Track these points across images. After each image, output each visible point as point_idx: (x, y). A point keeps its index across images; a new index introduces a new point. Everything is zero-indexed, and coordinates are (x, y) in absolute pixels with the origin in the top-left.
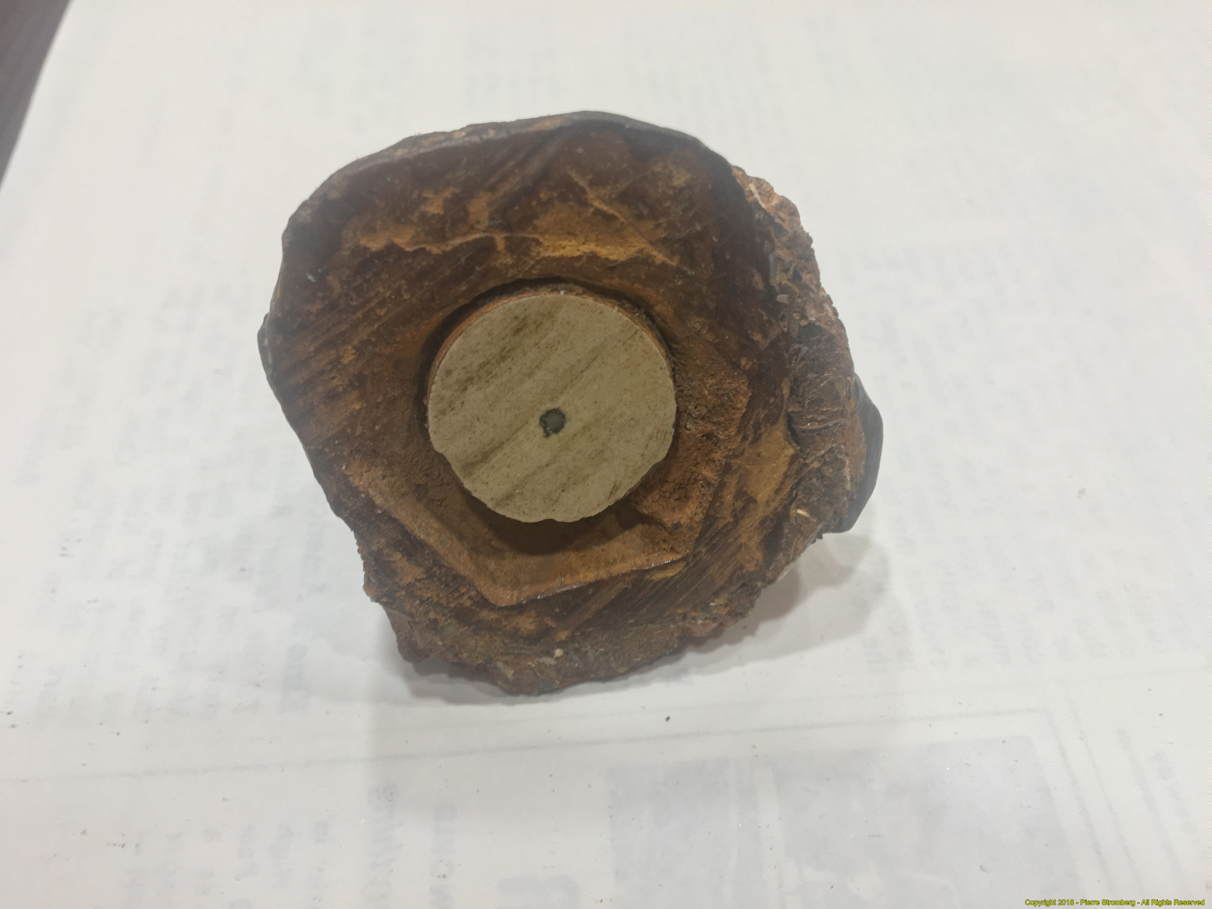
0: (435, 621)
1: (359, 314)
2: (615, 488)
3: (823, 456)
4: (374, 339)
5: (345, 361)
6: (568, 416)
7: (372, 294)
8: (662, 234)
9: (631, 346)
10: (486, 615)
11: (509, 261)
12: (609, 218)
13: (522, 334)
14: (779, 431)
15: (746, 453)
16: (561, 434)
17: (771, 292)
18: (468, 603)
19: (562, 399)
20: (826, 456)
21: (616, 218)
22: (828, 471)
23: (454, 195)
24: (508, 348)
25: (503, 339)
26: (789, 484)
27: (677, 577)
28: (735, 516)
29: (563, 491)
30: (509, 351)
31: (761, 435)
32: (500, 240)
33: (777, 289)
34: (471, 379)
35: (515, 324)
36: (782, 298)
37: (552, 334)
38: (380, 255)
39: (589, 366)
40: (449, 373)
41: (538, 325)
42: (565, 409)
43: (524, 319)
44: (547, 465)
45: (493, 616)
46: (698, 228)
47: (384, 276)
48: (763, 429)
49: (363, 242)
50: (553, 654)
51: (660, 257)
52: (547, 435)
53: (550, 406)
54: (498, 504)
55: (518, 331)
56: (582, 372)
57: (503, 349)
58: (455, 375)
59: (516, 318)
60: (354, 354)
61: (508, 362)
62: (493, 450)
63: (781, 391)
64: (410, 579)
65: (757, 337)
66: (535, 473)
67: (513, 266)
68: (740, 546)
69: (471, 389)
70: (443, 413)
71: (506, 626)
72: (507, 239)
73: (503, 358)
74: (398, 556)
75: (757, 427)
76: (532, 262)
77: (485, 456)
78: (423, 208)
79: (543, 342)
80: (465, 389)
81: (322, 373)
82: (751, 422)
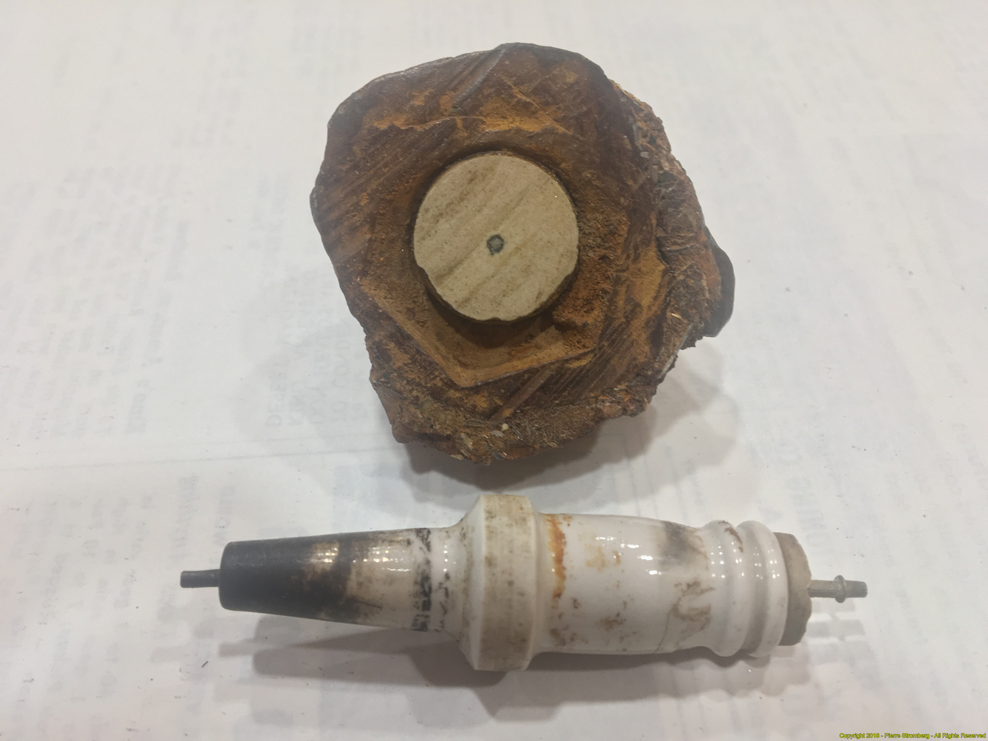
0: (417, 398)
1: (372, 172)
2: (540, 294)
3: (685, 271)
4: (380, 189)
5: (362, 204)
6: (505, 240)
7: (381, 158)
8: (561, 114)
9: (545, 190)
10: (453, 394)
11: (465, 134)
12: (526, 105)
13: (474, 182)
14: (652, 252)
15: (630, 268)
16: (501, 253)
17: (636, 151)
18: (440, 384)
19: (502, 227)
20: (688, 271)
21: (533, 105)
22: (691, 282)
23: (431, 93)
24: (465, 192)
25: (462, 186)
26: (664, 292)
27: (588, 365)
28: (626, 317)
29: (504, 296)
30: (466, 195)
31: (639, 254)
32: (459, 120)
33: (640, 148)
34: (441, 215)
35: (469, 176)
36: (644, 155)
37: (493, 182)
38: (385, 133)
39: (518, 204)
40: (427, 210)
41: (484, 176)
42: (503, 235)
43: (475, 172)
44: (493, 277)
45: (458, 395)
46: (585, 109)
47: (388, 146)
48: (641, 249)
49: (376, 124)
50: (501, 428)
51: (561, 129)
52: (492, 254)
53: (494, 233)
54: (459, 306)
55: (471, 181)
56: (514, 209)
57: (462, 193)
58: (431, 213)
59: (470, 172)
60: (367, 199)
61: (465, 202)
62: (456, 266)
63: (651, 221)
64: (400, 364)
65: (630, 183)
66: (484, 282)
67: (467, 138)
68: (632, 343)
69: (442, 221)
70: (423, 238)
71: (467, 403)
72: (464, 120)
73: (462, 200)
74: (392, 345)
75: (636, 248)
76: (479, 135)
77: (451, 270)
78: (412, 103)
79: (488, 187)
80: (438, 221)
81: (347, 212)
82: (632, 244)
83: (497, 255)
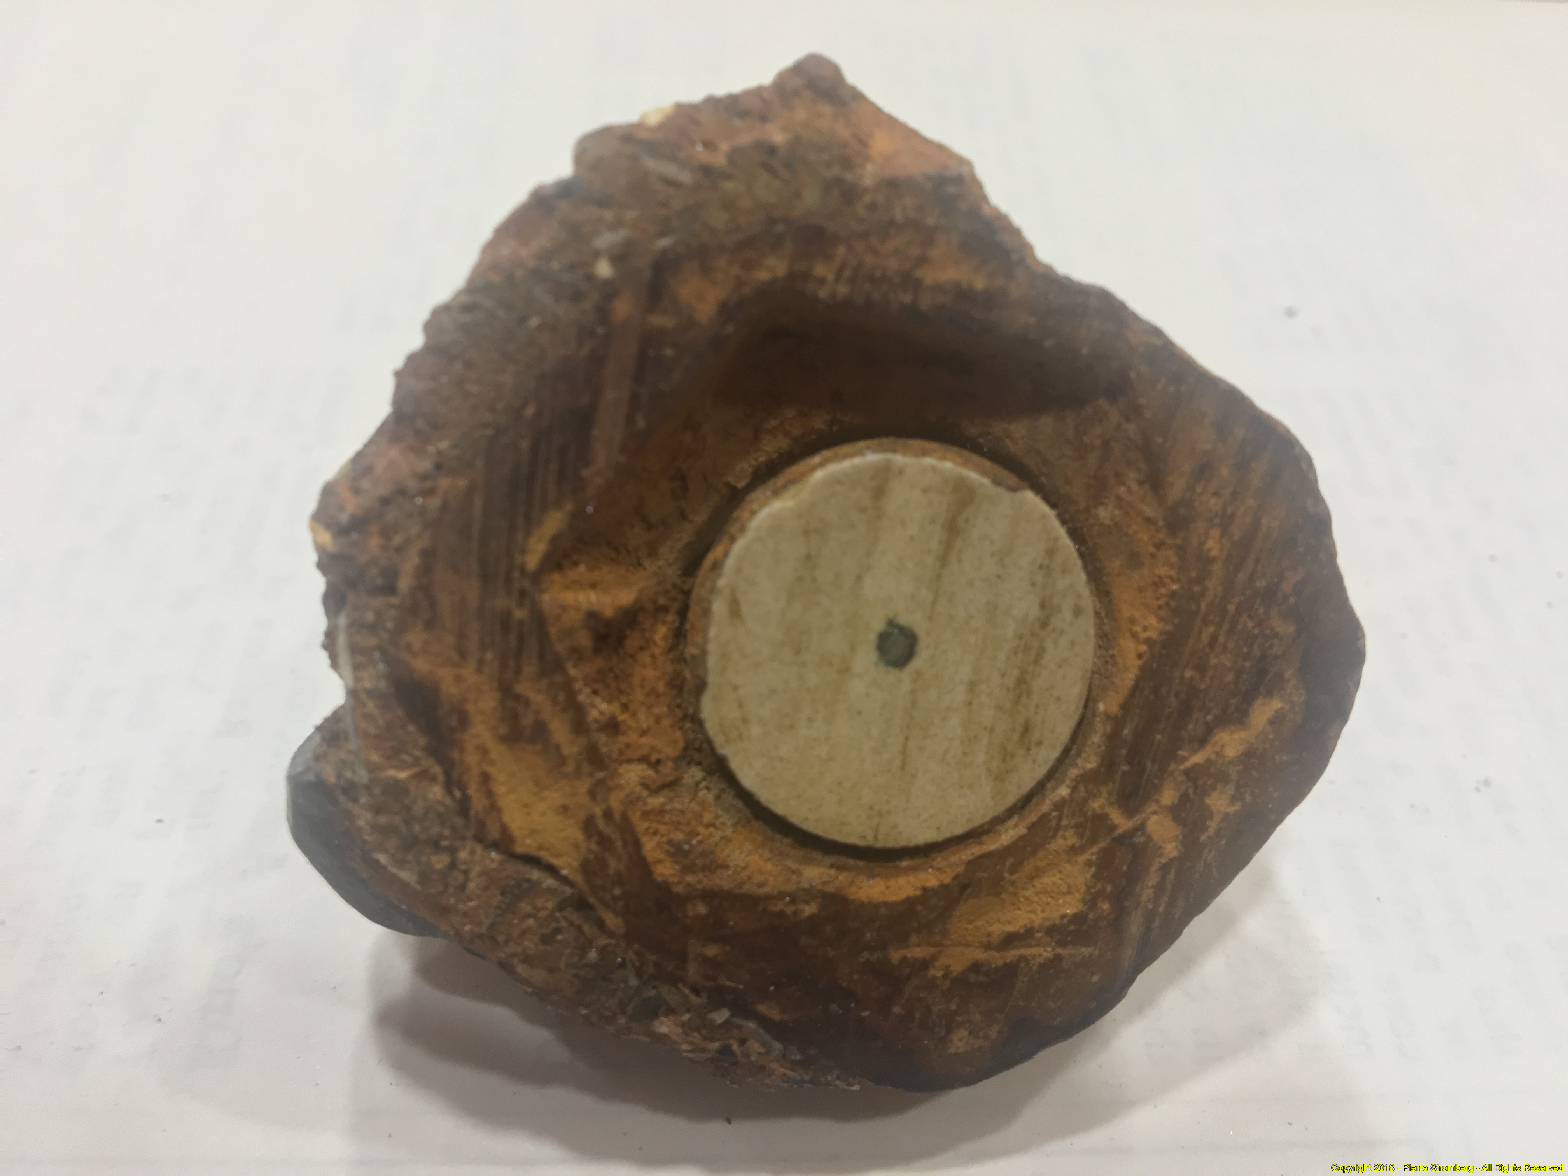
1: (1231, 608)
2: (735, 612)
4: (1196, 588)
5: (1215, 533)
6: (883, 668)
7: (1231, 645)
8: (935, 971)
9: (869, 816)
11: (1095, 805)
13: (1019, 730)
15: (588, 800)
16: (873, 637)
17: (743, 1011)
19: (906, 686)
23: (1205, 828)
24: (1024, 700)
25: (1037, 706)
30: (1019, 697)
31: (590, 837)
32: (1122, 822)
33: (738, 1021)
35: (1036, 735)
36: (721, 1016)
38: (1248, 698)
41: (1006, 755)
42: (892, 675)
43: (1029, 749)
44: (859, 578)
46: (897, 1010)
47: (1230, 677)
48: (594, 847)
49: (1277, 703)
52: (891, 623)
53: (916, 664)
55: (1027, 729)
56: (907, 739)
57: (1029, 694)
59: (1039, 743)
60: (1210, 550)
61: (1011, 682)
62: (947, 545)
63: (615, 912)
66: (867, 555)
67: (1085, 801)
69: (1035, 612)
72: (1114, 827)
73: (1021, 681)
76: (1064, 822)
77: (953, 529)
78: (1231, 790)
79: (985, 741)
83: (879, 625)
